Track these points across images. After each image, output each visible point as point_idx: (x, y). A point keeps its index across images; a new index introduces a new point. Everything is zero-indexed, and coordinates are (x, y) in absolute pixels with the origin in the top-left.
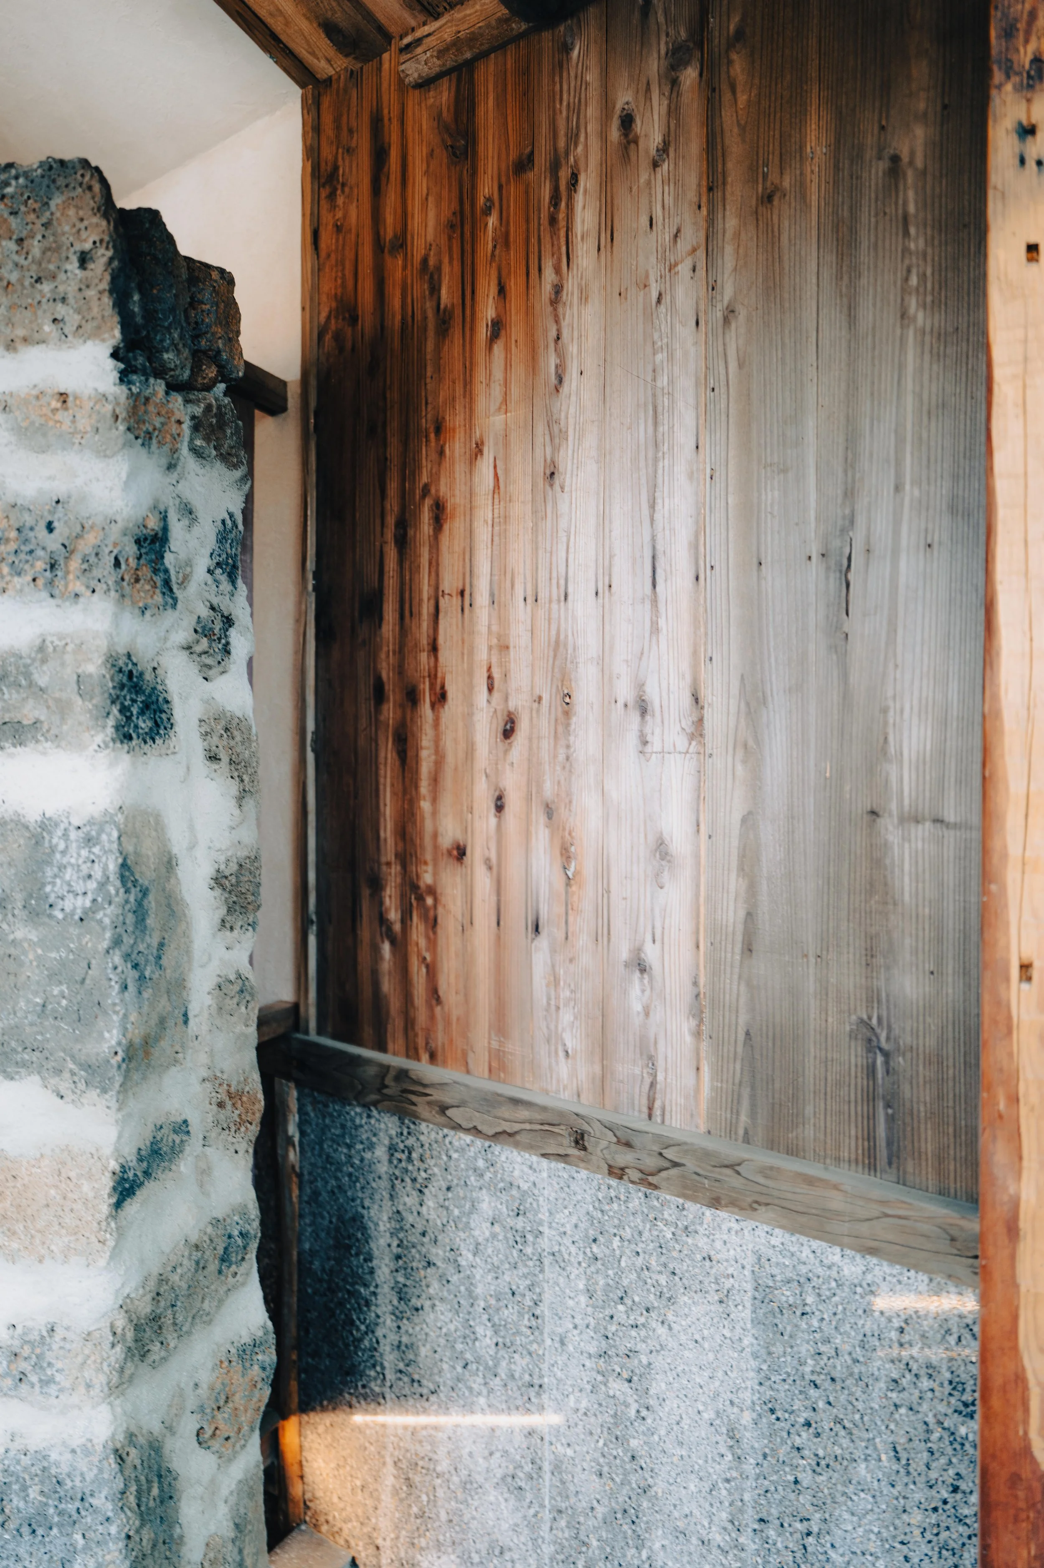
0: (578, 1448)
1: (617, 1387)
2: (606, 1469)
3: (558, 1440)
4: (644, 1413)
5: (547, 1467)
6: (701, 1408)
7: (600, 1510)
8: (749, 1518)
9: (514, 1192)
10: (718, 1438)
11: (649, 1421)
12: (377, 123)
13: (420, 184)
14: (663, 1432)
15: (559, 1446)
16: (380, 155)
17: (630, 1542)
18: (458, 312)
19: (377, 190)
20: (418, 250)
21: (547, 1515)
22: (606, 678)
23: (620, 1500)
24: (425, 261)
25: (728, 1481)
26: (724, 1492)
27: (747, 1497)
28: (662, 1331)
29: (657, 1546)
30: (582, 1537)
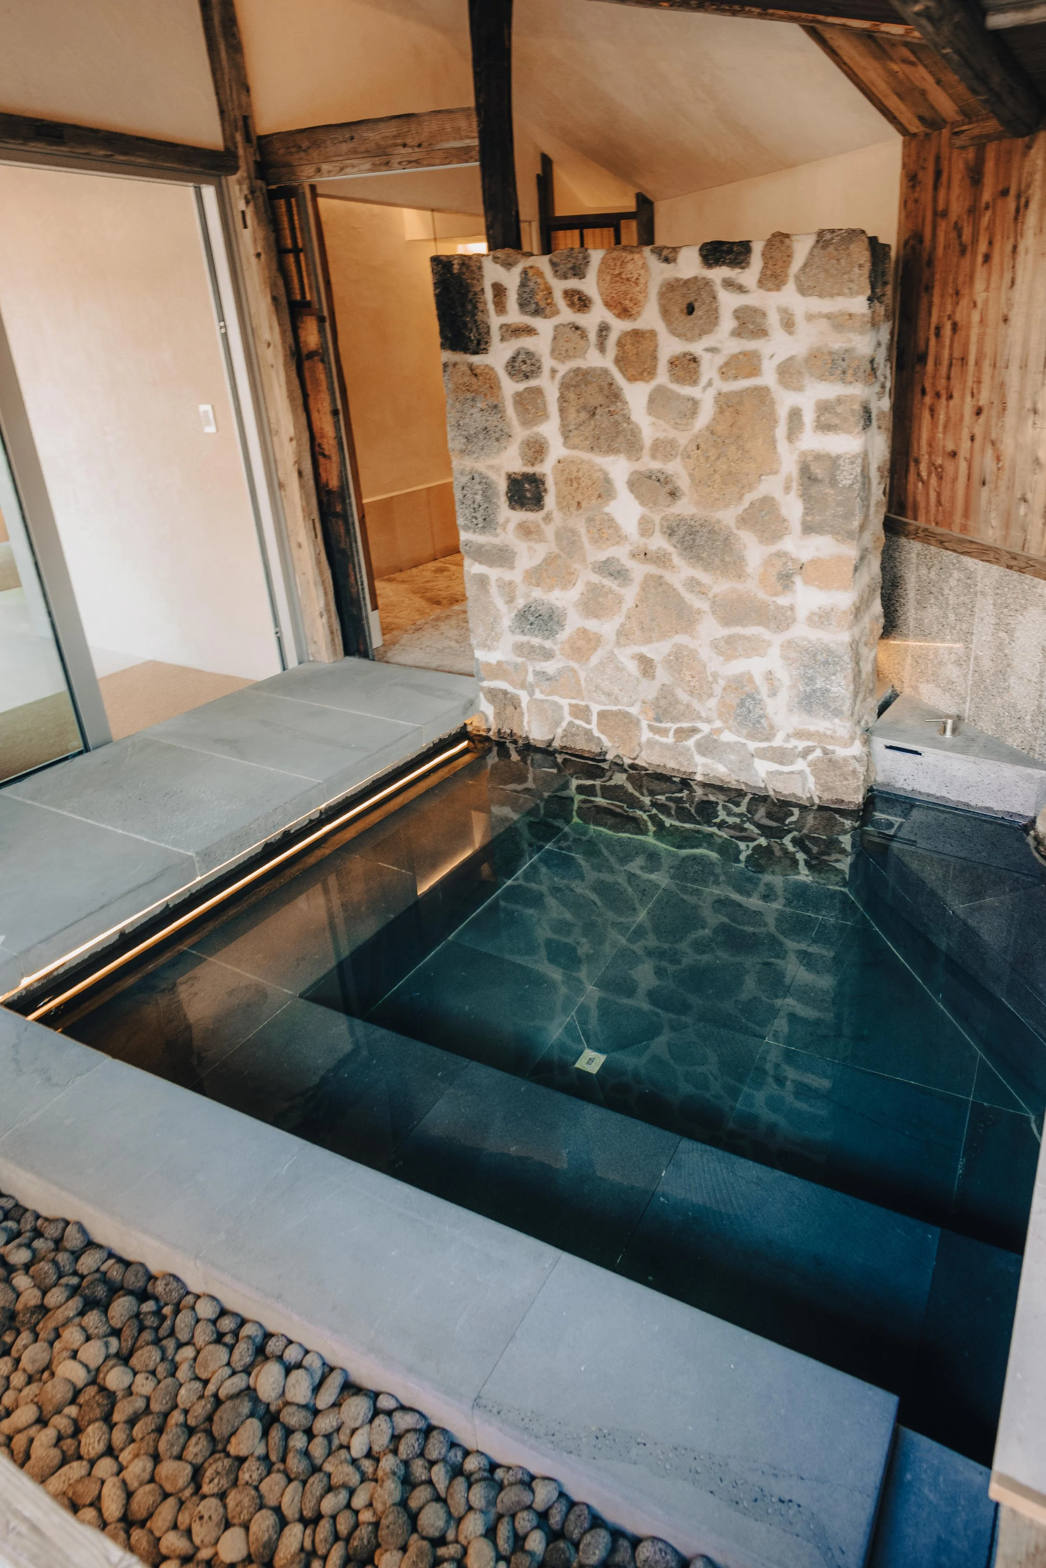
0: (985, 652)
2: (996, 659)
7: (991, 672)
12: (938, 159)
13: (956, 190)
15: (978, 652)
16: (938, 174)
17: (1002, 680)
18: (969, 248)
19: (936, 188)
20: (953, 218)
22: (1021, 399)
23: (1000, 668)
24: (956, 223)
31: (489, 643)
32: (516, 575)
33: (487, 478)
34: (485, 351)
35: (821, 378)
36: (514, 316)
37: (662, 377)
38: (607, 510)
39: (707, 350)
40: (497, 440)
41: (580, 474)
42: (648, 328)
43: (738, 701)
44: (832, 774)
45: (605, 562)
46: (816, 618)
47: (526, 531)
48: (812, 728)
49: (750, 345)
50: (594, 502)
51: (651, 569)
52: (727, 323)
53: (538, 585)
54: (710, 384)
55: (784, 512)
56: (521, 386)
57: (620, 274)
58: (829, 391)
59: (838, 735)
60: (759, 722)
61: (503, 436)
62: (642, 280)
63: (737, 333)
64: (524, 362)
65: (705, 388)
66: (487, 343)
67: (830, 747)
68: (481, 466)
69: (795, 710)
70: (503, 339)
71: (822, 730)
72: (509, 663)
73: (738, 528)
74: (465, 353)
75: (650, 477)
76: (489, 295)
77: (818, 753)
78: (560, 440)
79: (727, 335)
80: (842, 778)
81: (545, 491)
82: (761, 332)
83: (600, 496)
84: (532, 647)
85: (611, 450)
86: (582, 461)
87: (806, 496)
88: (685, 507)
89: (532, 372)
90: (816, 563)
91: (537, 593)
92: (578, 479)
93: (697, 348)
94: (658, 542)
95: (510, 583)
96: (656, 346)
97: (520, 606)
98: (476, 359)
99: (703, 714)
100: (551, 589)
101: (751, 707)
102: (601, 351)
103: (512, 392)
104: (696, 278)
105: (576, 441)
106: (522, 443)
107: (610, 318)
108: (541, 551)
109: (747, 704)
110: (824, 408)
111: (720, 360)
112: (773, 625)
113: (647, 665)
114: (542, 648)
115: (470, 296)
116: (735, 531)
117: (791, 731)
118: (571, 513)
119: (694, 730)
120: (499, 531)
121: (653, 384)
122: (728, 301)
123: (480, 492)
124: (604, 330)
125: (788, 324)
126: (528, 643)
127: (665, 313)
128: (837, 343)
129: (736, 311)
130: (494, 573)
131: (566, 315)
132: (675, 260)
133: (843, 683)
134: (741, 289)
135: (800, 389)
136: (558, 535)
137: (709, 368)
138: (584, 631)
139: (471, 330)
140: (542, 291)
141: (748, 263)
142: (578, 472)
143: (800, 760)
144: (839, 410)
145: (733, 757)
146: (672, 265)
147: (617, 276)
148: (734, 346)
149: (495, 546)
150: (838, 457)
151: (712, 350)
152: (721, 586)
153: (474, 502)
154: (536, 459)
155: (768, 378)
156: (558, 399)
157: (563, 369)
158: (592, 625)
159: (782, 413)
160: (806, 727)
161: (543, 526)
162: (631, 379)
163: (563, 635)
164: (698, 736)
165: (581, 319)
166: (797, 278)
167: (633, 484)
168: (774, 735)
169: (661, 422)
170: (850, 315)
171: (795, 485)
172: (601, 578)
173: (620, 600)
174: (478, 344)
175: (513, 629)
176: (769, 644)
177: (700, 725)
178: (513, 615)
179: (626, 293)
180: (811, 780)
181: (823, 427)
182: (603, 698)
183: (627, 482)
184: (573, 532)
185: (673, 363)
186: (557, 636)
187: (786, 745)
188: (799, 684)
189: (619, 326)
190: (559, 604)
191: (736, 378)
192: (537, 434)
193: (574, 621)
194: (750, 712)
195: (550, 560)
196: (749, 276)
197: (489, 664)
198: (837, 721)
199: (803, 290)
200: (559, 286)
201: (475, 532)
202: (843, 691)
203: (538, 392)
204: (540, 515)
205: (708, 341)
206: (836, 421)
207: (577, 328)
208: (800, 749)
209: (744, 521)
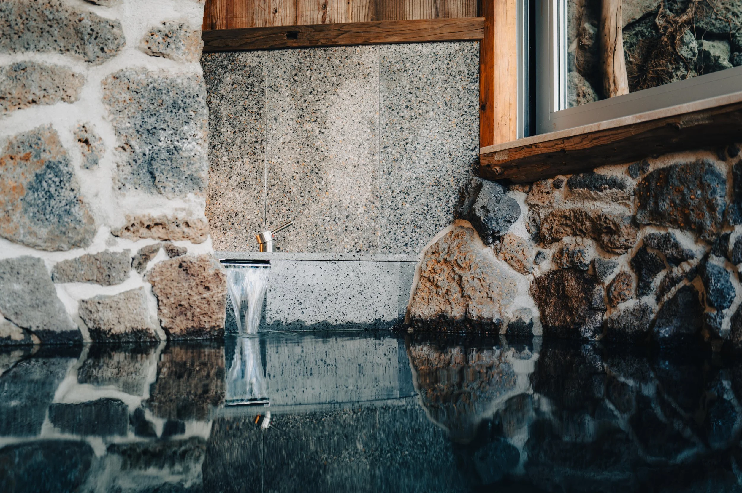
0: (284, 157)
1: (307, 126)
2: (301, 159)
3: (272, 158)
4: (323, 130)
5: (265, 171)
6: (354, 119)
7: (297, 177)
8: (379, 148)
9: (247, 69)
10: (363, 126)
11: (326, 133)
14: (334, 134)
15: (273, 160)
17: (315, 181)
21: (265, 190)
23: (309, 168)
25: (368, 140)
26: (366, 144)
27: (377, 142)
28: (332, 97)
29: (330, 176)
30: (287, 189)
43: (31, 178)
44: (186, 285)
46: (159, 38)
48: (156, 214)
59: (195, 217)
60: (68, 212)
67: (178, 244)
69: (128, 186)
71: (170, 214)
77: (161, 256)
80: (201, 289)
101: (52, 190)
109: (45, 184)
112: (92, 49)
117: (120, 223)
133: (200, 134)
143: (133, 273)
145: (16, 287)
160: (146, 212)
168: (94, 233)
176: (83, 80)
180: (152, 303)
187: (112, 250)
188: (133, 143)
194: (51, 197)
198: (191, 196)
202: (199, 148)
208: (134, 252)
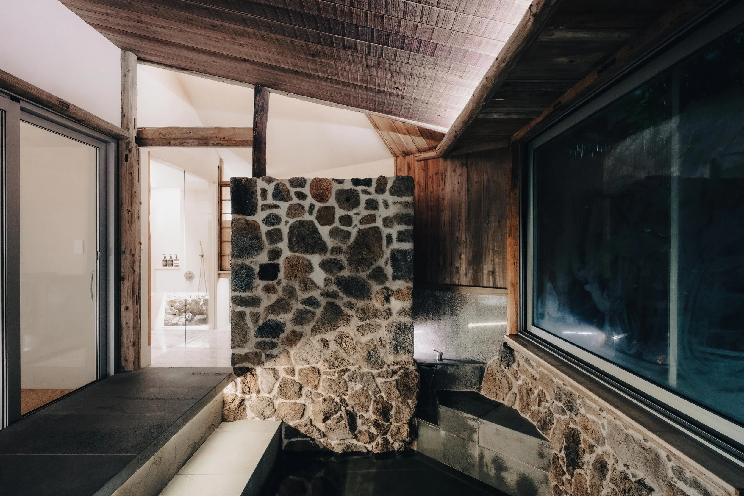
12: (409, 164)
16: (409, 168)
31: (242, 344)
32: (261, 310)
33: (250, 267)
34: (254, 214)
35: (399, 224)
36: (270, 200)
37: (337, 223)
38: (310, 276)
39: (355, 214)
40: (256, 251)
41: (297, 263)
42: (332, 206)
43: (367, 353)
44: (408, 378)
45: (308, 299)
46: (400, 313)
47: (268, 289)
48: (399, 360)
49: (372, 212)
50: (303, 273)
51: (329, 300)
52: (363, 204)
53: (272, 313)
54: (356, 226)
55: (385, 272)
56: (270, 228)
57: (320, 186)
58: (402, 227)
59: (410, 360)
60: (377, 361)
61: (260, 248)
62: (329, 189)
63: (366, 208)
64: (274, 219)
65: (353, 228)
66: (255, 211)
67: (406, 367)
68: (247, 262)
69: (392, 353)
70: (262, 210)
71: (403, 359)
72: (251, 353)
73: (368, 279)
74: (244, 215)
75: (330, 262)
76: (259, 192)
77: (402, 370)
78: (288, 249)
79: (363, 209)
81: (279, 271)
82: (376, 208)
83: (306, 271)
84: (267, 343)
85: (313, 252)
86: (298, 257)
87: (393, 266)
88: (346, 273)
89: (276, 222)
90: (398, 291)
91: (271, 317)
92: (296, 265)
93: (351, 213)
94: (333, 288)
95: (257, 313)
96: (334, 212)
97: (261, 324)
98: (249, 218)
99: (351, 362)
100: (278, 313)
101: (373, 355)
102: (310, 214)
103: (266, 231)
104: (351, 189)
105: (296, 249)
106: (269, 251)
107: (314, 202)
108: (274, 298)
109: (371, 354)
110: (400, 233)
111: (359, 217)
112: (382, 318)
113: (325, 343)
114: (271, 342)
115: (250, 192)
116: (367, 281)
117: (390, 363)
118: (291, 280)
119: (347, 370)
120: (253, 290)
121: (332, 226)
122: (363, 198)
123: (245, 273)
124: (312, 206)
125: (386, 205)
126: (265, 341)
127: (338, 201)
128: (404, 211)
129: (366, 200)
130: (248, 310)
131: (295, 200)
132: (343, 183)
133: (411, 338)
134: (369, 193)
135: (391, 227)
136: (284, 290)
137: (356, 220)
138: (294, 332)
139: (248, 206)
140: (285, 191)
141: (371, 185)
142: (296, 262)
143: (394, 375)
144: (406, 234)
145: (365, 379)
146: (342, 184)
147: (318, 187)
148: (365, 213)
149: (250, 297)
150: (406, 251)
151: (358, 214)
152: (360, 304)
153: (241, 278)
154: (275, 258)
155: (379, 223)
156: (289, 233)
157: (292, 221)
158: (298, 328)
159: (384, 236)
160: (396, 360)
161: (276, 286)
162: (322, 224)
163: (283, 336)
164: (348, 373)
165: (302, 202)
166: (390, 190)
167: (323, 265)
168: (383, 366)
169: (335, 240)
170: (408, 203)
171: (389, 262)
172: (304, 306)
173: (314, 314)
174: (251, 211)
175: (257, 335)
176: (381, 326)
177: (349, 367)
178: (256, 329)
179: (322, 193)
181: (400, 240)
182: (303, 362)
183: (319, 265)
184: (292, 288)
185: (341, 218)
186: (280, 336)
187: (388, 370)
188: (393, 342)
189: (318, 205)
190: (282, 321)
191: (366, 224)
192: (276, 247)
193: (289, 328)
194: (373, 357)
195: (279, 301)
196: (372, 189)
197: (240, 355)
198: (409, 355)
199: (392, 194)
200: (292, 190)
201: (240, 291)
202: (411, 341)
203: (279, 230)
204: (275, 281)
205: (354, 211)
206: (405, 238)
207: (301, 205)
208: (394, 370)
209: (370, 277)
